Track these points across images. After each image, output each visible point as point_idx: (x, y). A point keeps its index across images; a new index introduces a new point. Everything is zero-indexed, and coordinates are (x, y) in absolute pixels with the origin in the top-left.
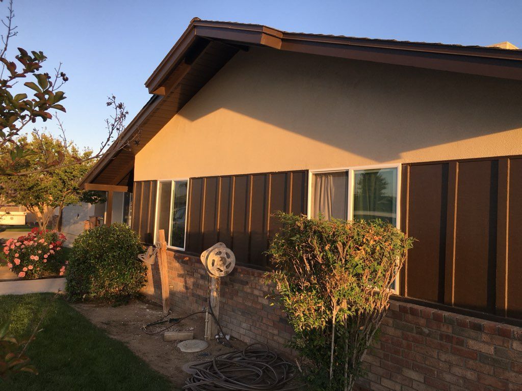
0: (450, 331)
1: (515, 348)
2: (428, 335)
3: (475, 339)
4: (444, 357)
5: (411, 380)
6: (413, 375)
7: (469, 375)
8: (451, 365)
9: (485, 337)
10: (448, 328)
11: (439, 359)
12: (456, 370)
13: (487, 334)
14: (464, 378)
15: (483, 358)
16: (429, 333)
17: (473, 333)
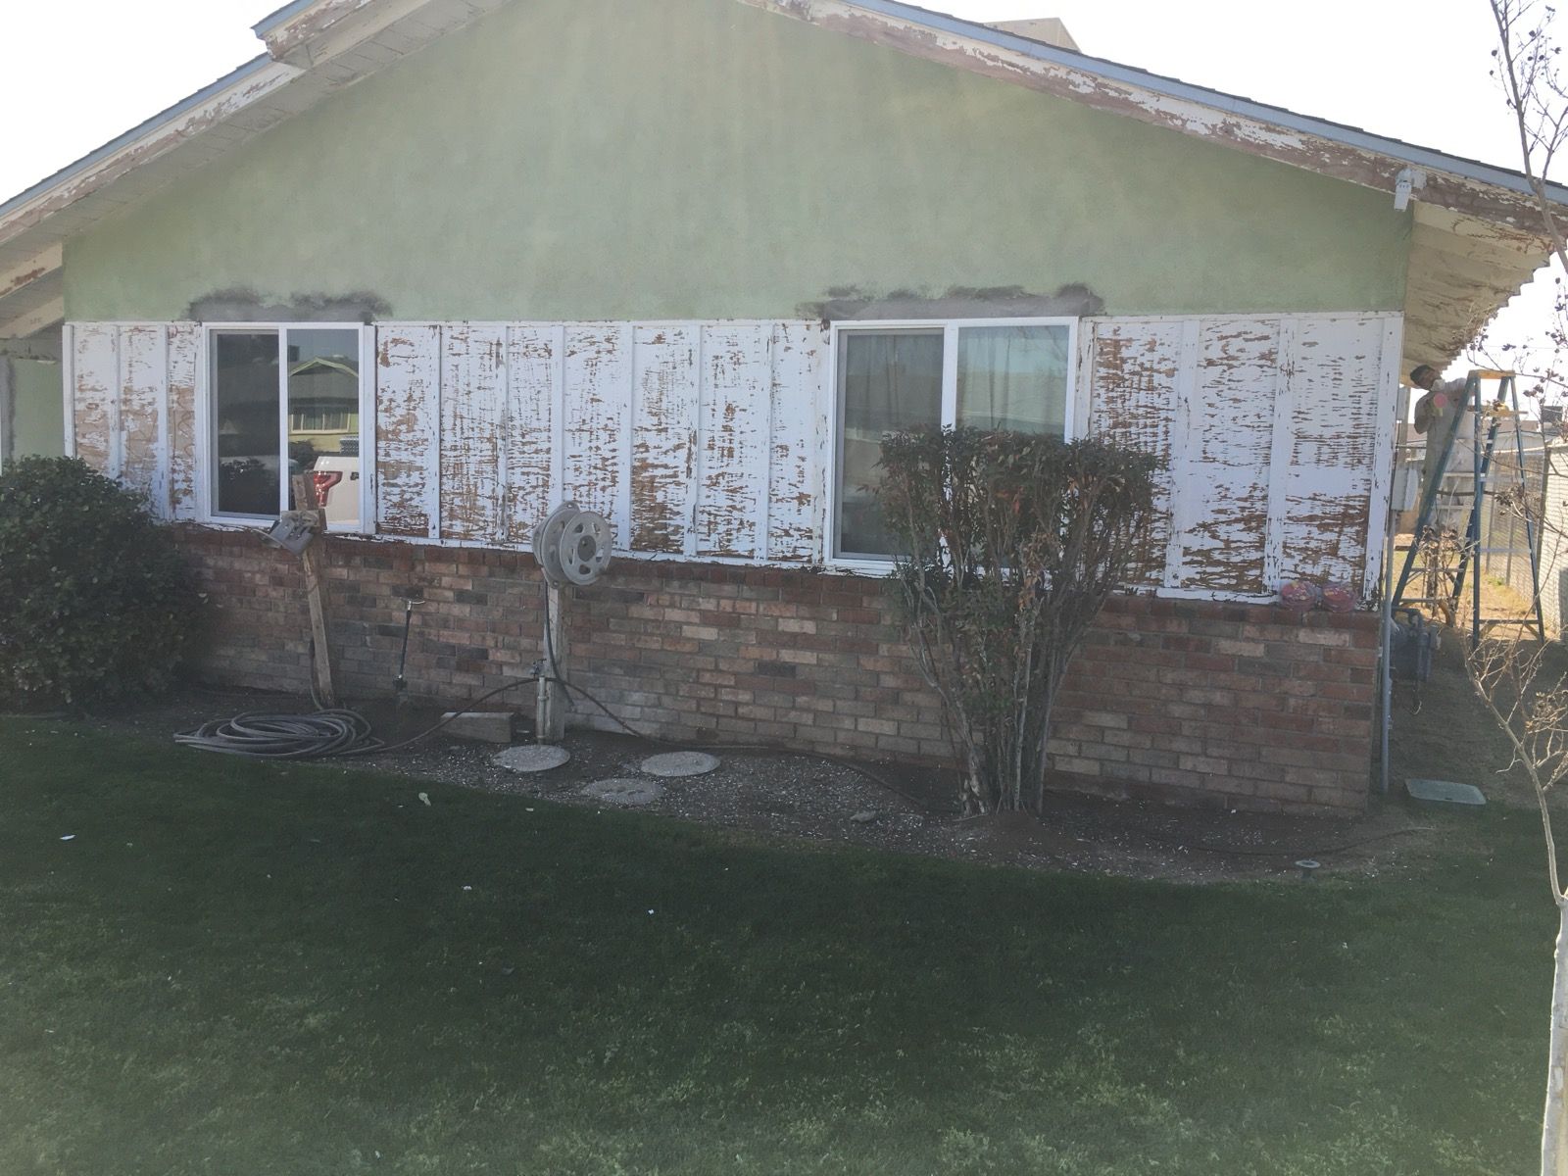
0: (1185, 629)
1: (1302, 641)
2: (1140, 643)
3: (1233, 637)
4: (1170, 677)
5: (1102, 730)
6: (1107, 720)
7: (1218, 698)
8: (1181, 687)
9: (1250, 630)
10: (1179, 625)
11: (1160, 682)
12: (1195, 695)
13: (1254, 625)
14: (1208, 706)
15: (1246, 665)
16: (1142, 640)
17: (1228, 628)
